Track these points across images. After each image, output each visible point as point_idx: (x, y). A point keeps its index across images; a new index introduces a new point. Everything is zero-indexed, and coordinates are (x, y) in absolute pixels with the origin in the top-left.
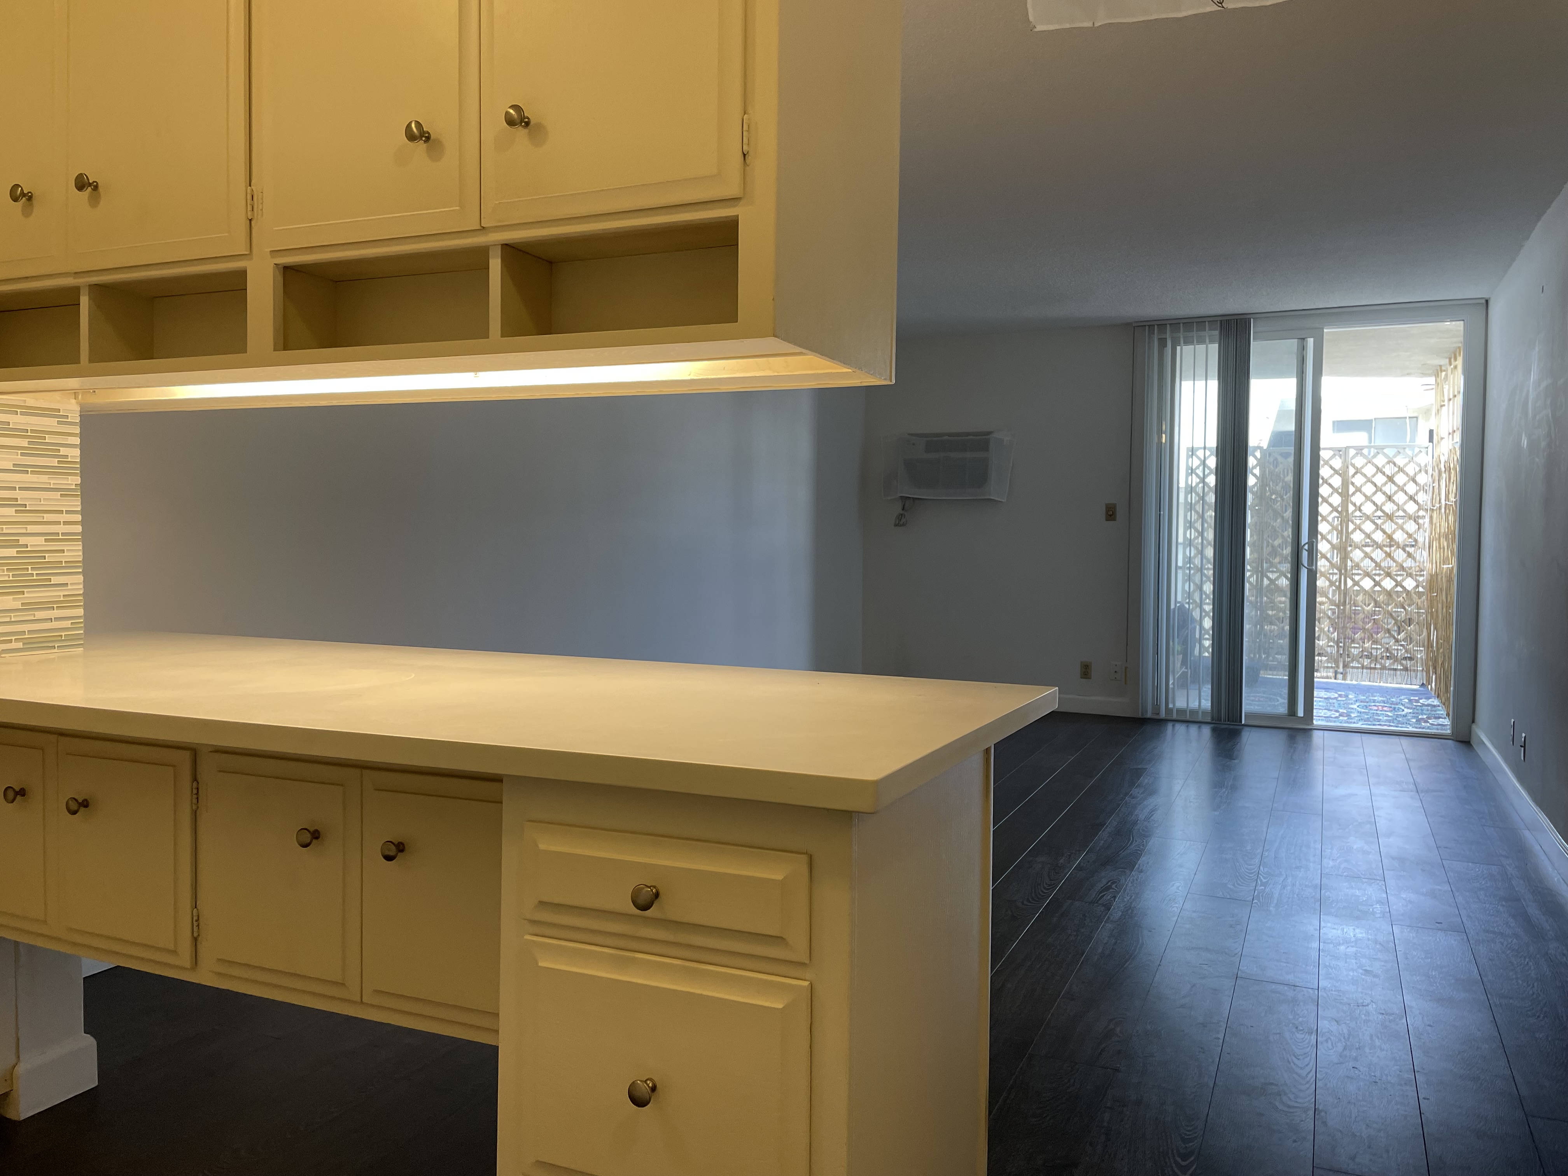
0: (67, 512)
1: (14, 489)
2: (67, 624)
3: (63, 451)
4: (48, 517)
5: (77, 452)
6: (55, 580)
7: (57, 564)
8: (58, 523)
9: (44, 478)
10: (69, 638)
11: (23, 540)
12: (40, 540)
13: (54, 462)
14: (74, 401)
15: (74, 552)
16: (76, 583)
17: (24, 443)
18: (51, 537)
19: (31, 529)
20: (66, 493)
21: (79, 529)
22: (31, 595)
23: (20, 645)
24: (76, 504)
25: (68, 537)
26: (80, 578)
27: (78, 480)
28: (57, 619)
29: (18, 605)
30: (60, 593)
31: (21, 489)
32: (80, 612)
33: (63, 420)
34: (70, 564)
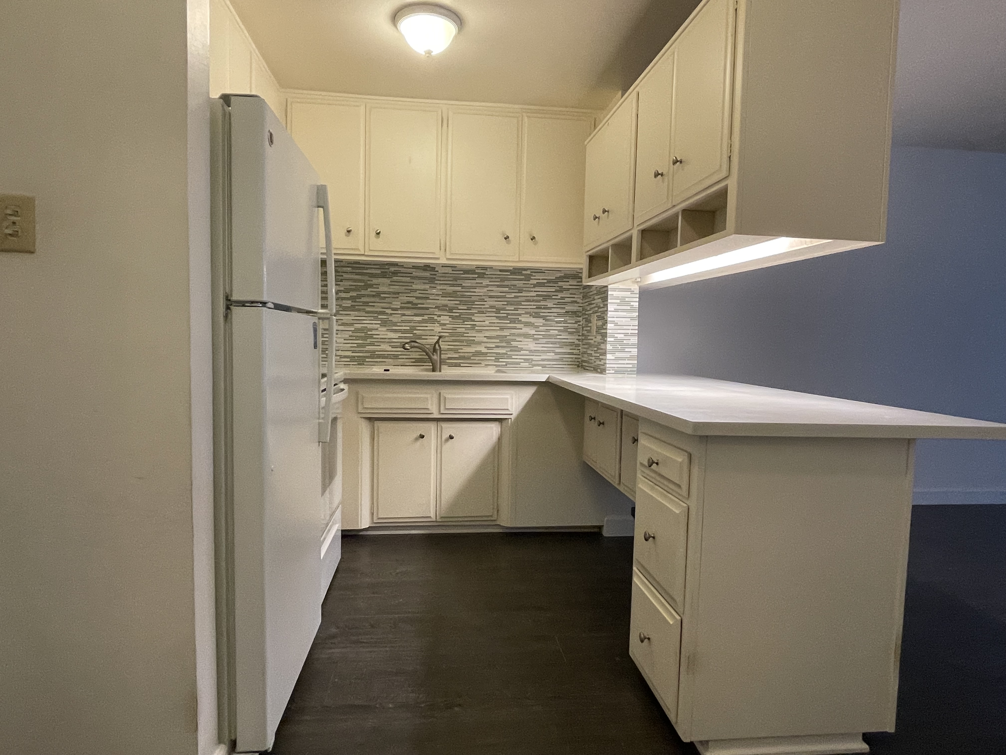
0: (633, 326)
1: (614, 317)
2: (631, 366)
3: (632, 303)
4: (625, 327)
5: (637, 304)
6: (626, 350)
7: (628, 344)
8: (629, 329)
9: (625, 314)
10: (631, 371)
11: (616, 335)
12: (622, 335)
13: (629, 308)
14: (636, 285)
15: (634, 340)
16: (635, 351)
17: (618, 301)
19: (619, 331)
20: (632, 318)
21: (637, 332)
22: (618, 355)
23: (613, 372)
24: (636, 323)
25: (632, 335)
26: (636, 350)
27: (637, 314)
28: (627, 364)
29: (613, 358)
30: (628, 355)
31: (616, 317)
32: (636, 362)
33: (632, 292)
34: (633, 344)
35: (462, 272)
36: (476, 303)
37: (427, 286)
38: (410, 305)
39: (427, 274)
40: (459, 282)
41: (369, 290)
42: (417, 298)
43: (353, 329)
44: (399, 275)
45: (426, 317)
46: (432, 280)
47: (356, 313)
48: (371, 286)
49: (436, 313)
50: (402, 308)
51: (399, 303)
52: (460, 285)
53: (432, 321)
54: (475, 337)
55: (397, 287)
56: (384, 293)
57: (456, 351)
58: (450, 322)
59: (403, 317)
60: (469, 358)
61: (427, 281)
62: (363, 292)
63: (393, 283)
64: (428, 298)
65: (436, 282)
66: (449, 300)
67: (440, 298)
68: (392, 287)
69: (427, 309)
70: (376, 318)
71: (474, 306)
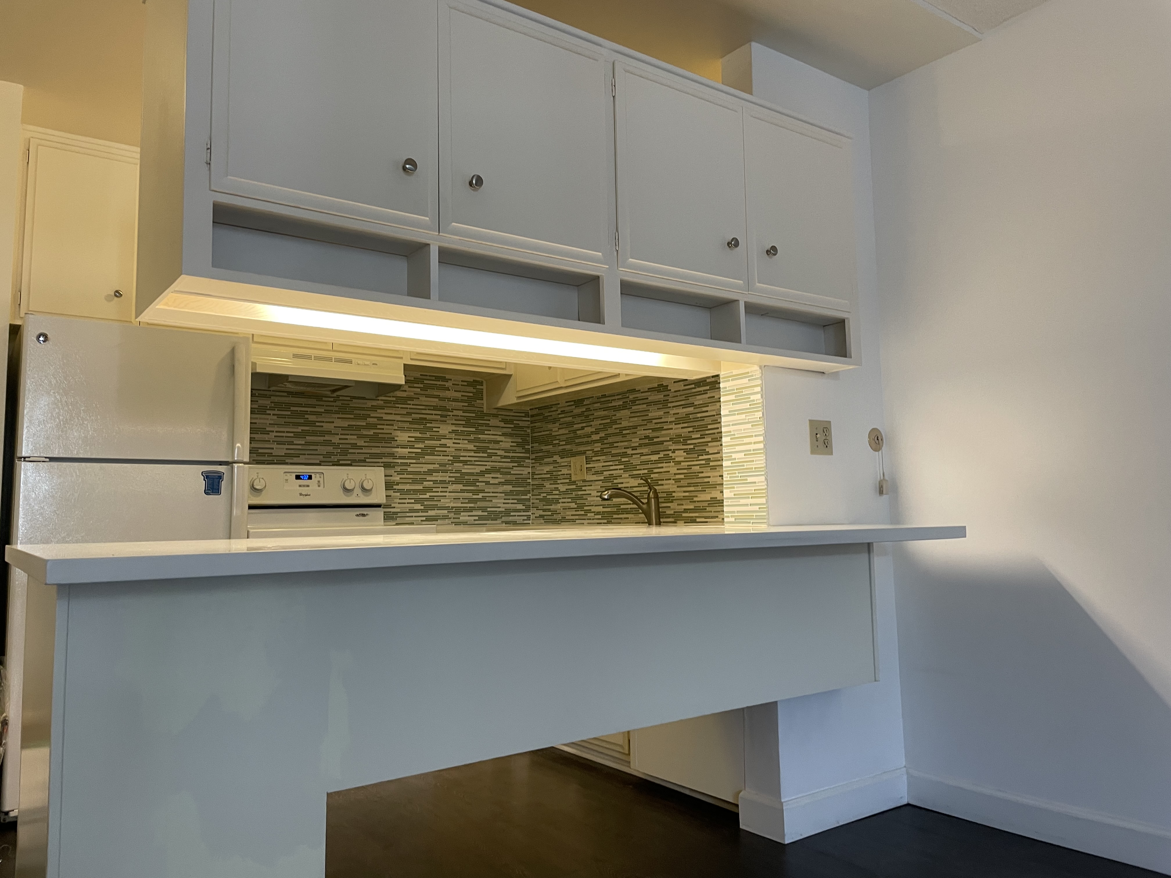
18: (747, 453)
20: (753, 424)
22: (740, 489)
25: (756, 452)
32: (764, 501)
34: (758, 469)
35: (693, 386)
36: (710, 427)
37: (661, 413)
38: (647, 441)
39: (660, 396)
40: (691, 400)
41: (614, 427)
42: (654, 430)
43: (602, 478)
44: (637, 402)
45: (661, 455)
46: (664, 404)
47: (604, 457)
48: (615, 422)
49: (670, 448)
50: (641, 445)
51: (638, 440)
52: (692, 405)
53: (667, 459)
54: (710, 477)
55: (636, 419)
56: (625, 428)
57: (691, 500)
58: (684, 458)
59: (642, 457)
60: (704, 509)
61: (661, 406)
62: (610, 431)
63: (633, 415)
64: (662, 429)
65: (669, 405)
66: (682, 428)
67: (673, 426)
68: (631, 419)
69: (662, 443)
70: (621, 463)
71: (707, 432)
